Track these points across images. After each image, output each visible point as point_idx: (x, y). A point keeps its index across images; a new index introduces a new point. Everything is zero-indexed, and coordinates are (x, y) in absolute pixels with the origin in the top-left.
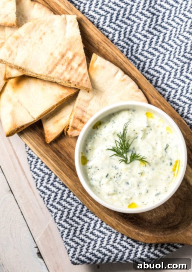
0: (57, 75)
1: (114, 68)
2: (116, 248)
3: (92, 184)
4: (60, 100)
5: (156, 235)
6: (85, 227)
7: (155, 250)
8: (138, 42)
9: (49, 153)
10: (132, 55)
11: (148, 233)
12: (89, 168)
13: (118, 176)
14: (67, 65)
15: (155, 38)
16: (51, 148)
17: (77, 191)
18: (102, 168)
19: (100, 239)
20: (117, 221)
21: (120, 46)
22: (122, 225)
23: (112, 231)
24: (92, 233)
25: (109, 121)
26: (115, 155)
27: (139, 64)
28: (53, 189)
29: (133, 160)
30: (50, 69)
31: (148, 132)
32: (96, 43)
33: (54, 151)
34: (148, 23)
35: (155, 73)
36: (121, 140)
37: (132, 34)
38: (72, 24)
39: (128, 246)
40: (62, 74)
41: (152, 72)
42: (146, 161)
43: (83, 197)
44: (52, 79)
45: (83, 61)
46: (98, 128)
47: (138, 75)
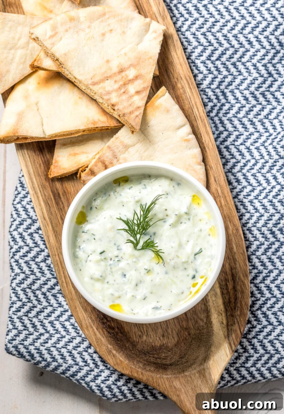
0: (101, 91)
1: (181, 118)
2: (73, 358)
3: (77, 253)
4: (91, 126)
5: (132, 364)
6: (47, 311)
7: (123, 385)
8: (233, 101)
9: (45, 190)
10: (217, 115)
11: (123, 356)
12: (83, 232)
13: (117, 259)
14: (121, 85)
15: (259, 107)
16: (51, 185)
17: (57, 257)
18: (100, 240)
19: (58, 336)
20: (90, 321)
21: (207, 95)
22: (93, 330)
23: (78, 333)
24: (51, 323)
25: (140, 183)
26: (126, 231)
27: (221, 133)
28: (29, 241)
29: (146, 249)
30: (97, 79)
31: (183, 220)
32: (176, 76)
33: (53, 192)
34: (257, 82)
35: (237, 154)
36: (142, 213)
37: (231, 88)
38: (154, 35)
39: (90, 362)
40: (109, 93)
41: (233, 150)
42: (161, 257)
43: (60, 268)
44: (93, 94)
45: (144, 89)
46: (121, 185)
47: (210, 144)
